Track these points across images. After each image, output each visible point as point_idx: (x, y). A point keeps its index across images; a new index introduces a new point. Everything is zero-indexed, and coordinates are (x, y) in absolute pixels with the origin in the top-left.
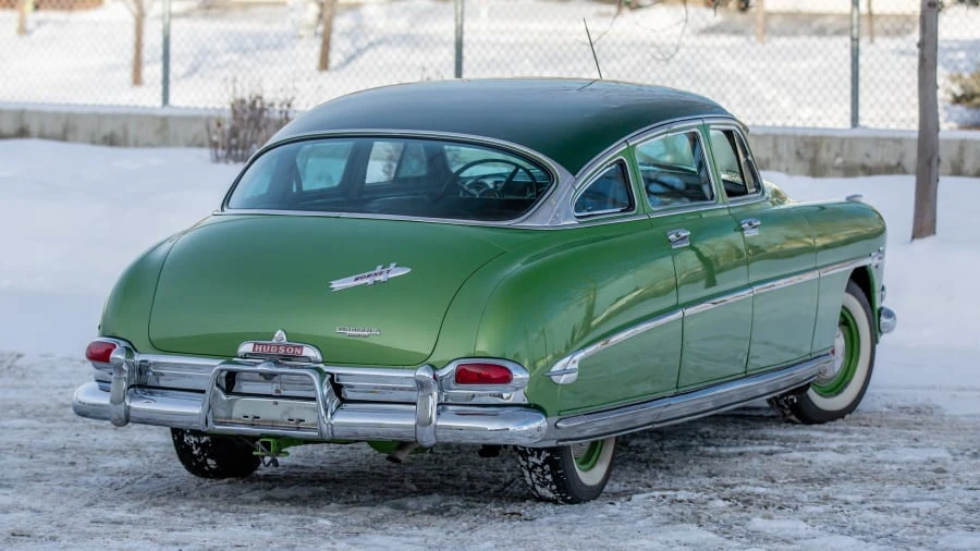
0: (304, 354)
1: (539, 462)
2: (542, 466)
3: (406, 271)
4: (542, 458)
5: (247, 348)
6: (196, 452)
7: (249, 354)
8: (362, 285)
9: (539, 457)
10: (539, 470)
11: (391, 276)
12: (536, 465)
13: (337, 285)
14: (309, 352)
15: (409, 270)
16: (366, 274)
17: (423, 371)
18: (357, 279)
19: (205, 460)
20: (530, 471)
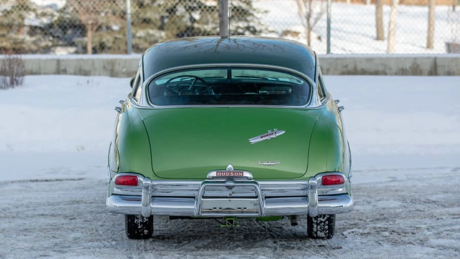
0: (244, 176)
1: (323, 220)
2: (324, 222)
3: (283, 132)
4: (325, 218)
5: (214, 174)
6: (139, 227)
7: (215, 177)
8: (265, 140)
9: (324, 218)
10: (323, 224)
11: (277, 135)
12: (321, 222)
13: (253, 141)
14: (246, 174)
15: (284, 132)
16: (266, 135)
17: (311, 180)
18: (262, 137)
19: (143, 231)
20: (318, 224)
